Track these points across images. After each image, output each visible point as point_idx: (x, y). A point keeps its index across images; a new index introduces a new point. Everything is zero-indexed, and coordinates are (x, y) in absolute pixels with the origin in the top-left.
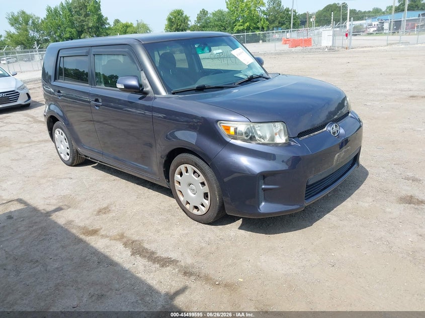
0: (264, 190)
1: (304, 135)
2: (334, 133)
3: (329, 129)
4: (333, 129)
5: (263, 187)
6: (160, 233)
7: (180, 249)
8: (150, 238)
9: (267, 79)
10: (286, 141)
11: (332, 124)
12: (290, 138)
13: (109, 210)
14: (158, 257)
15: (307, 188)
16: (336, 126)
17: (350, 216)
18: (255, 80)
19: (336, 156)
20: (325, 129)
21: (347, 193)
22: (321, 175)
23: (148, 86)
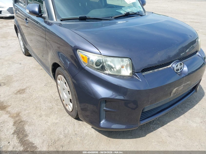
0: (106, 111)
1: (149, 71)
2: (178, 70)
3: (174, 66)
4: (177, 66)
5: (105, 108)
6: (41, 119)
7: (45, 136)
8: (33, 121)
9: (141, 16)
10: (131, 74)
11: (178, 62)
12: (133, 73)
13: (25, 92)
14: (27, 140)
15: (142, 113)
16: (181, 64)
17: (178, 134)
18: (131, 16)
19: (175, 89)
20: (170, 66)
21: (182, 110)
22: (157, 104)
23: (46, 13)
